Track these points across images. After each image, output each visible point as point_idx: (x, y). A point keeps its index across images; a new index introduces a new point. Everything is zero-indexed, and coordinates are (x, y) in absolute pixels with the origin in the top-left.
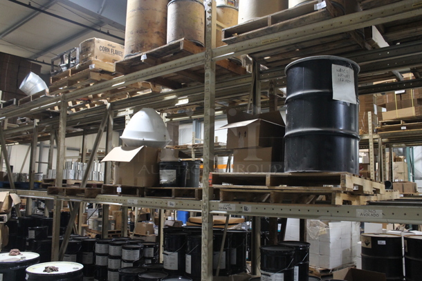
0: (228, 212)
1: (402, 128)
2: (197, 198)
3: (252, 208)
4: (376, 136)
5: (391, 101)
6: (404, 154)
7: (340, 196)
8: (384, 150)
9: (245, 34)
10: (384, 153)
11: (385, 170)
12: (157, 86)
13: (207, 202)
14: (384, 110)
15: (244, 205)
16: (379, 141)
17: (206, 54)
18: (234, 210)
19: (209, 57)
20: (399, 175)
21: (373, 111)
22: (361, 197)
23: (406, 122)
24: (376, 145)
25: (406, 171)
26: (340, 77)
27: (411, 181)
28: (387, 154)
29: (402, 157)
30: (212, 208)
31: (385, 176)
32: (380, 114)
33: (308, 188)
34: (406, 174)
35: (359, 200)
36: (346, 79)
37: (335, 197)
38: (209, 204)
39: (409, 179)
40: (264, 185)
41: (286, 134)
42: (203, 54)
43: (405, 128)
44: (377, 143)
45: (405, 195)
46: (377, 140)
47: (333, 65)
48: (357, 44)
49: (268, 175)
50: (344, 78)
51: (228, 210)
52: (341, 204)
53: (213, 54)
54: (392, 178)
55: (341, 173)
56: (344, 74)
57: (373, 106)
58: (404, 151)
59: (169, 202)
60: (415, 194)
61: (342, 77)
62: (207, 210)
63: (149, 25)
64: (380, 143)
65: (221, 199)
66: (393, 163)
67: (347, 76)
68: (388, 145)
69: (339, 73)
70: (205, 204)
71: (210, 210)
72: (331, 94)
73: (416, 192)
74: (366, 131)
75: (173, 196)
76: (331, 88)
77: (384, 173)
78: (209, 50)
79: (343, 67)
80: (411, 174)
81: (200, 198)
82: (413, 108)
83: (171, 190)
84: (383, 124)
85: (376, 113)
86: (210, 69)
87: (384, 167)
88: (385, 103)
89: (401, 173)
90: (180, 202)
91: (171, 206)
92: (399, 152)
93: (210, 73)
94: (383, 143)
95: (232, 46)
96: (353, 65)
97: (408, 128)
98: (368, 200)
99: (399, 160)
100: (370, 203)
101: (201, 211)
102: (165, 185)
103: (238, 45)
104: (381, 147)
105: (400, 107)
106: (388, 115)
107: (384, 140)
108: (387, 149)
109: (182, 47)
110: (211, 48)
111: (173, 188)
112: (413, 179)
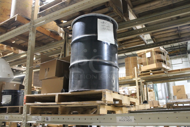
0: (37, 122)
1: (151, 74)
2: (20, 113)
3: (51, 118)
4: (139, 79)
5: (145, 61)
6: (153, 88)
7: (104, 107)
8: (143, 86)
9: (50, 8)
10: (143, 87)
11: (144, 95)
12: (16, 50)
13: (25, 115)
14: (142, 66)
15: (46, 116)
16: (141, 81)
17: (31, 23)
18: (40, 120)
19: (32, 25)
20: (151, 98)
21: (137, 67)
22: (123, 108)
23: (152, 71)
24: (139, 83)
25: (154, 96)
26: (103, 27)
27: (157, 100)
28: (145, 88)
29: (152, 90)
30: (28, 119)
31: (144, 98)
32: (140, 67)
33: (81, 103)
34: (154, 98)
35: (122, 110)
36: (107, 28)
37: (99, 109)
38: (27, 117)
39: (156, 99)
40: (54, 101)
41: (71, 64)
42: (29, 24)
43: (152, 74)
44: (140, 83)
45: (154, 107)
46: (140, 81)
47: (98, 19)
48: (118, 16)
49: (57, 94)
50: (106, 27)
51: (37, 120)
52: (106, 113)
53: (34, 23)
54: (148, 99)
55: (103, 90)
56: (106, 25)
57: (137, 65)
58: (153, 87)
59: (5, 116)
60: (159, 106)
61: (104, 27)
62: (25, 121)
63: (4, 11)
64: (141, 82)
65: (30, 113)
66: (148, 92)
67: (108, 27)
68: (145, 83)
69: (103, 24)
70: (24, 117)
71: (27, 121)
72: (97, 37)
73: (159, 105)
74: (134, 77)
75: (7, 112)
76: (96, 33)
77: (144, 97)
78: (32, 21)
79: (105, 21)
80: (157, 97)
81: (22, 113)
82: (155, 64)
83: (6, 108)
84: (142, 72)
85: (138, 68)
86: (32, 32)
87: (144, 94)
88: (142, 62)
89: (152, 97)
90: (11, 116)
91: (6, 119)
92: (151, 88)
93: (31, 34)
94: (143, 82)
95: (44, 17)
96: (112, 20)
97: (153, 74)
98: (129, 110)
99: (151, 91)
100: (130, 112)
101: (21, 122)
102: (4, 105)
103: (47, 16)
104: (142, 84)
105: (149, 64)
106: (144, 68)
107: (143, 81)
108: (145, 86)
109: (16, 20)
110: (33, 20)
111: (7, 107)
112: (158, 100)
